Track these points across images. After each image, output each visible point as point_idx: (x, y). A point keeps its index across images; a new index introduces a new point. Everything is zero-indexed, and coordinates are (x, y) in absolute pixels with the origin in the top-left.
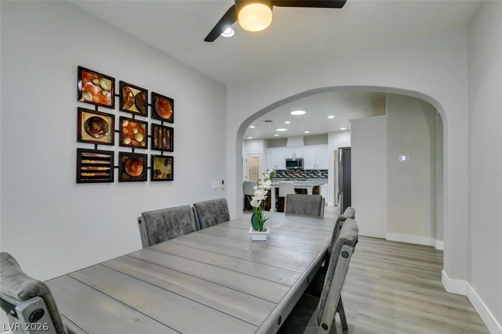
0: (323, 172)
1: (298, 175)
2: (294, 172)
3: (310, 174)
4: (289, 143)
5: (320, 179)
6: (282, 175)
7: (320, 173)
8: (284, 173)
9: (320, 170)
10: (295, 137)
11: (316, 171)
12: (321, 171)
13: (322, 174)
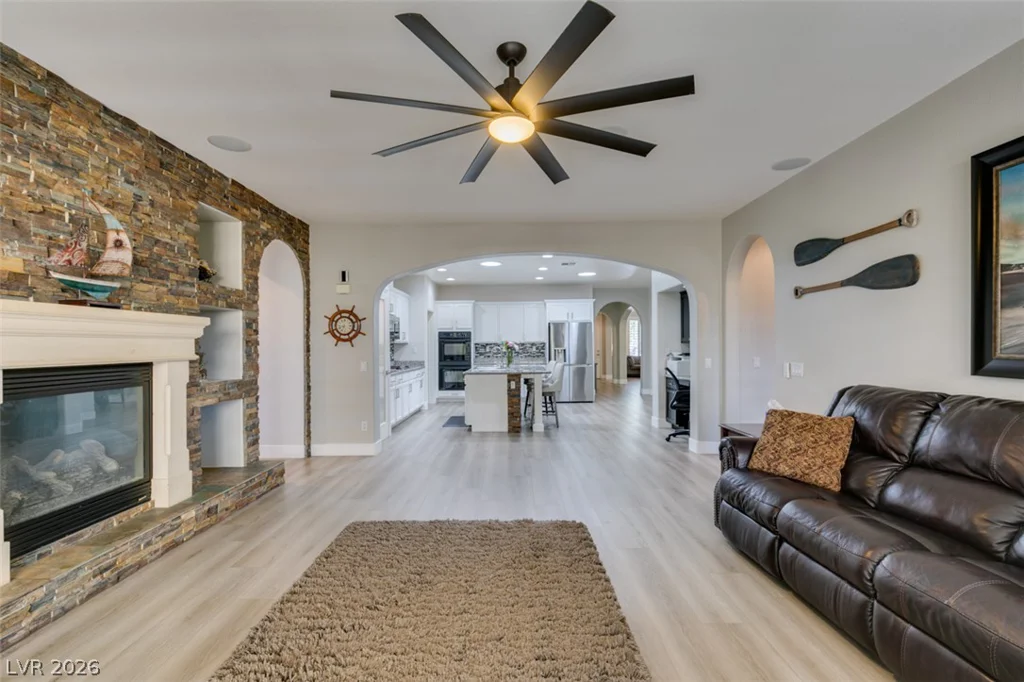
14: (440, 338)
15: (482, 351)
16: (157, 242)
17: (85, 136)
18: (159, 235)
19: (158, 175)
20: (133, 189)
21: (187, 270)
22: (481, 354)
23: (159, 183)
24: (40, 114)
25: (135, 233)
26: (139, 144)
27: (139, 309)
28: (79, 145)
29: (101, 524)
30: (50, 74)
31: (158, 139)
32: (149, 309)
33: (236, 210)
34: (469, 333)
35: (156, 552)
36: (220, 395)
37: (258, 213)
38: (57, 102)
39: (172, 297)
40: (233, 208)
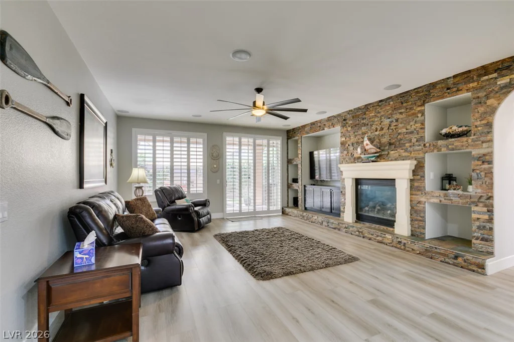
16: (399, 134)
17: (373, 114)
18: (400, 131)
19: (400, 108)
20: (389, 120)
21: (415, 140)
23: (400, 111)
24: (364, 116)
25: (390, 135)
26: (392, 103)
27: (392, 160)
28: (372, 118)
29: (378, 226)
30: (366, 105)
31: (400, 94)
32: (396, 160)
33: (461, 90)
35: (375, 239)
36: (442, 199)
37: (495, 75)
38: (367, 111)
39: (407, 153)
40: (458, 90)
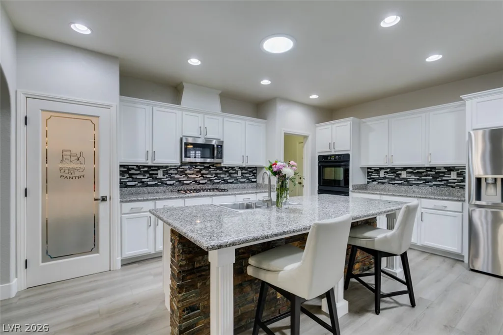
0: (244, 172)
1: (198, 177)
2: (188, 172)
3: (222, 176)
4: (187, 97)
5: (240, 185)
6: (155, 179)
7: (240, 174)
8: (160, 174)
9: (240, 168)
10: (203, 87)
11: (233, 168)
12: (242, 168)
13: (242, 174)
14: (320, 162)
15: (375, 176)
22: (374, 180)
34: (348, 155)
